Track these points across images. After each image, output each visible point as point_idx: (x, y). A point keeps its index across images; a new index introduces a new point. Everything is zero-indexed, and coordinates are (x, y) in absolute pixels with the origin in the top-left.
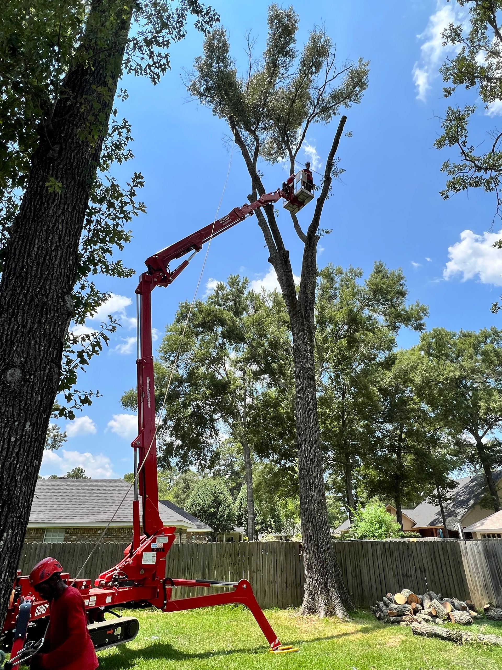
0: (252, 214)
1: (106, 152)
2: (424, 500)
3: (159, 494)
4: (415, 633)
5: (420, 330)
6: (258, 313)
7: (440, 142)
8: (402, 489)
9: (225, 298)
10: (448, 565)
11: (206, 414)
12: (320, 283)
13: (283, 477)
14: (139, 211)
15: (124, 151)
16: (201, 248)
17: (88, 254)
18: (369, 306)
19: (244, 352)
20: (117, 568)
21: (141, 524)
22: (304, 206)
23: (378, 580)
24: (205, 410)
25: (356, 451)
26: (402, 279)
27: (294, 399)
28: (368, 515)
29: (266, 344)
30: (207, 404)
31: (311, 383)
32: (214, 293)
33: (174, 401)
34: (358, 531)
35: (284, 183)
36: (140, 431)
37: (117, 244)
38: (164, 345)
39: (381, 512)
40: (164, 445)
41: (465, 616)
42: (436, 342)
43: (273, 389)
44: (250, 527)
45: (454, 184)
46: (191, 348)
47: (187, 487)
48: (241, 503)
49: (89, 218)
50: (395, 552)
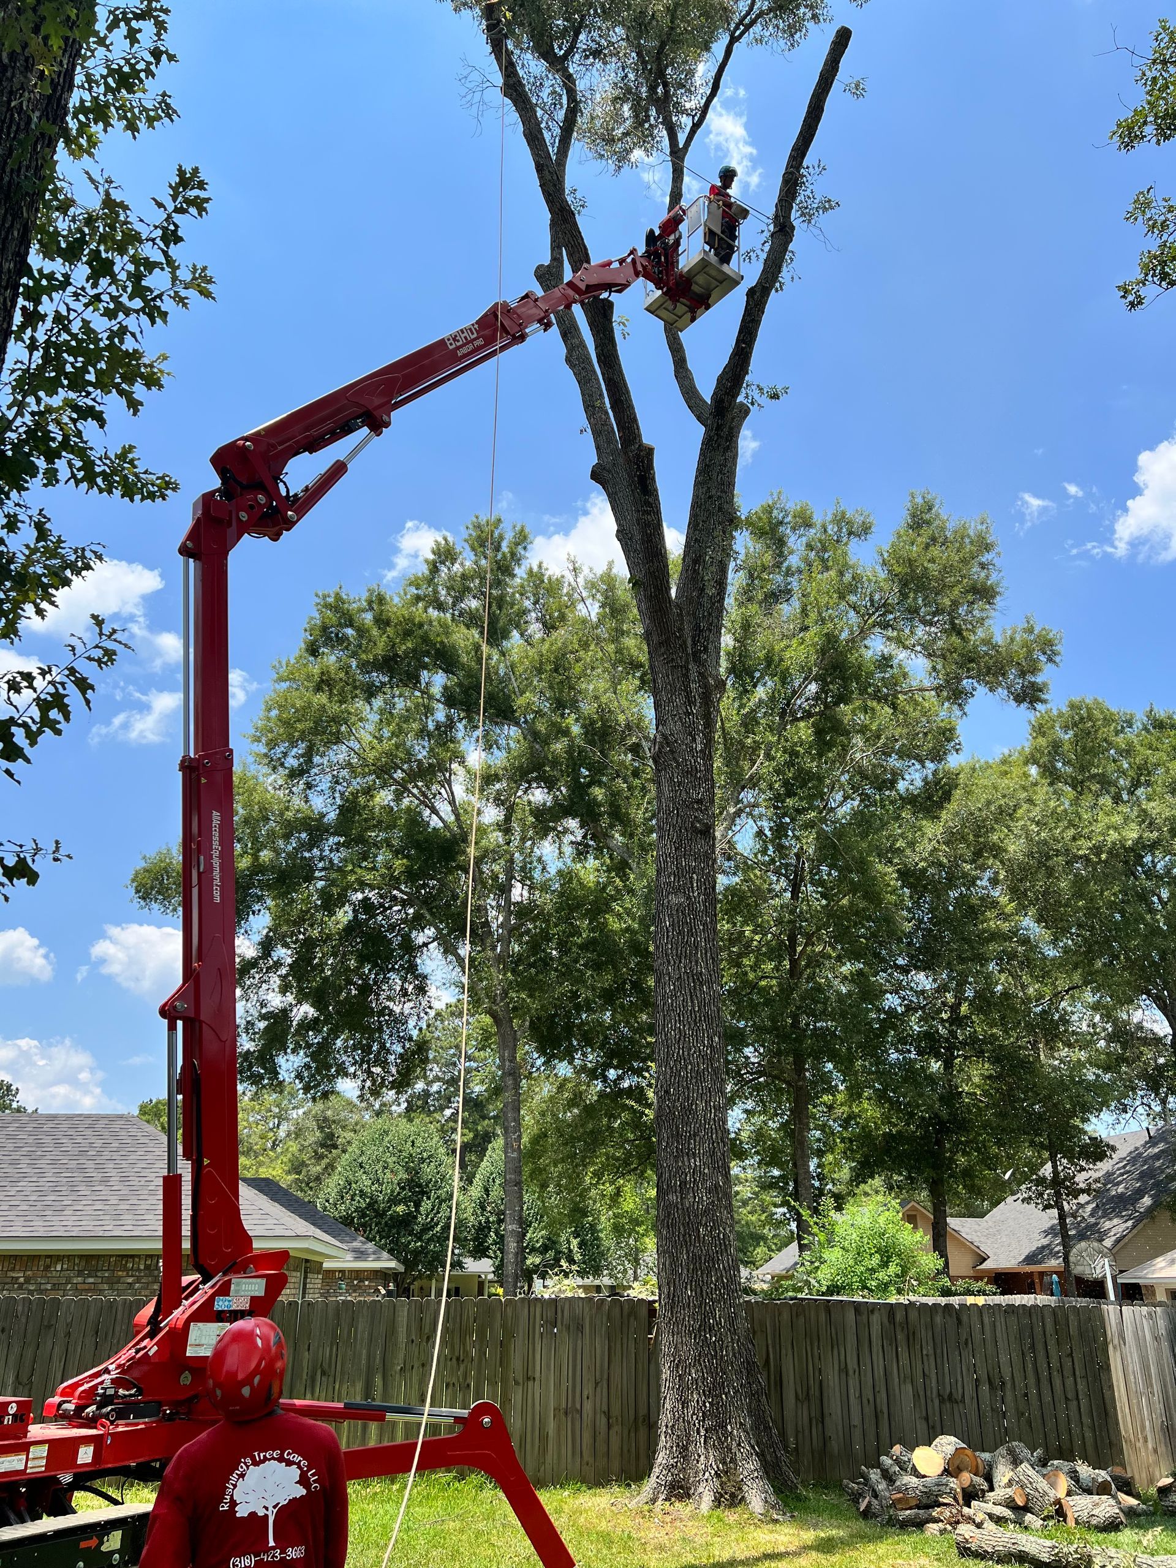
0: (547, 326)
1: (87, 96)
2: (1013, 1194)
3: (242, 1160)
4: (965, 1551)
5: (1031, 703)
6: (555, 634)
7: (1130, 129)
8: (952, 1160)
9: (458, 585)
10: (1067, 1372)
11: (392, 928)
12: (743, 551)
13: (612, 1117)
14: (192, 294)
15: (148, 95)
16: (387, 425)
17: (28, 419)
18: (885, 626)
19: (509, 750)
20: (112, 1367)
21: (186, 1245)
22: (708, 307)
23: (869, 1410)
24: (388, 918)
25: (825, 1046)
26: (988, 547)
27: (650, 891)
28: (851, 1230)
29: (576, 730)
30: (395, 898)
31: (700, 846)
32: (425, 570)
33: (294, 887)
34: (820, 1275)
35: (652, 232)
36: (188, 972)
37: (121, 393)
38: (269, 719)
39: (888, 1221)
40: (263, 1017)
41: (1105, 1507)
42: (1076, 740)
43: (592, 863)
44: (511, 1258)
45: (1163, 264)
46: (350, 733)
47: (329, 1142)
48: (487, 1191)
49: (30, 306)
50: (923, 1334)
